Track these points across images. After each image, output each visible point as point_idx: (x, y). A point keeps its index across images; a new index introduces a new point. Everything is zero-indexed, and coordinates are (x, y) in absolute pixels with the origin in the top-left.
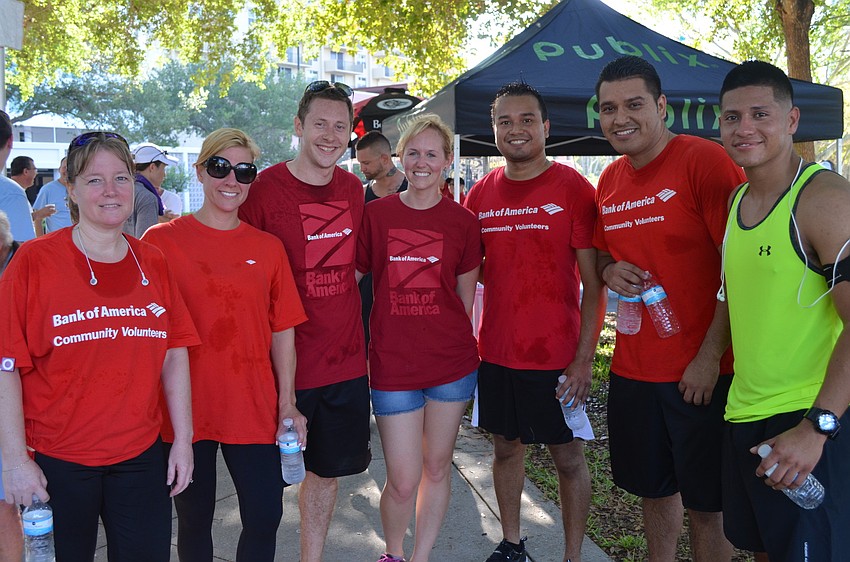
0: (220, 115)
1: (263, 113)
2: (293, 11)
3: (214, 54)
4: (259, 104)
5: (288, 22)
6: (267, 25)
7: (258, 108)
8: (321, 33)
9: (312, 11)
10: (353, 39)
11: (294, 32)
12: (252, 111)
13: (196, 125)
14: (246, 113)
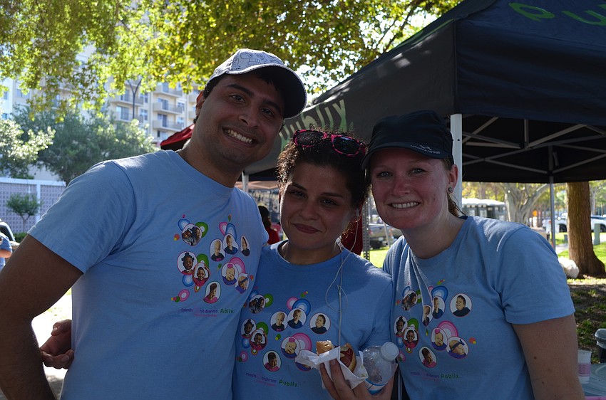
0: (66, 153)
1: (103, 153)
2: (133, 46)
3: (52, 80)
4: (99, 145)
5: (128, 55)
6: (107, 57)
7: (98, 148)
8: (159, 69)
9: (151, 47)
10: (188, 78)
11: (132, 66)
12: (93, 150)
13: (46, 161)
14: (89, 152)
